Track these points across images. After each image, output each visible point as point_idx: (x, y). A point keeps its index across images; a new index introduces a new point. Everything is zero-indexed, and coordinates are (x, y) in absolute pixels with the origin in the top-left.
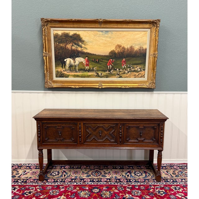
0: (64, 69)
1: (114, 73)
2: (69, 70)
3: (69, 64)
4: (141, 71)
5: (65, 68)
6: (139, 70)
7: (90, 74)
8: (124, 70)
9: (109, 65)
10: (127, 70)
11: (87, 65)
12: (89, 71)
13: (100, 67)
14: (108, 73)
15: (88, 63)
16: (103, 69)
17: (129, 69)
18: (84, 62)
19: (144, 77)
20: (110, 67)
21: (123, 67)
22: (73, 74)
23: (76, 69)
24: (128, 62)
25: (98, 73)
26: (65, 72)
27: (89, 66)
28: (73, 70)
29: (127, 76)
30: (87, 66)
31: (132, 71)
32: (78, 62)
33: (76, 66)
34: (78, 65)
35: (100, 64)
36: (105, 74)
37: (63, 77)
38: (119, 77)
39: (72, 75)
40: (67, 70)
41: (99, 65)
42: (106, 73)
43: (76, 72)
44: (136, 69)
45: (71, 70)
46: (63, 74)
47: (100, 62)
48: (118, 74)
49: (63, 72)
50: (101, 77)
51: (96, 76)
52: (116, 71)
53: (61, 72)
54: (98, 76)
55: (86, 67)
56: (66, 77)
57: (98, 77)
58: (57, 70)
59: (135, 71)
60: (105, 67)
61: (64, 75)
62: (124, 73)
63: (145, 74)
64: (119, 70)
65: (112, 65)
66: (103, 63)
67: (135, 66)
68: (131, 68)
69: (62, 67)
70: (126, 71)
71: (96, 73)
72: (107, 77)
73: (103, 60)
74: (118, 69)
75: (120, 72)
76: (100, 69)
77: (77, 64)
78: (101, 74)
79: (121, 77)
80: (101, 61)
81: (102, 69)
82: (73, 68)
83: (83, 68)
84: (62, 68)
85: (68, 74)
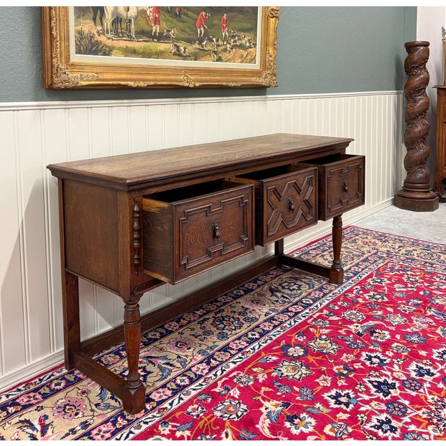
0: (99, 28)
1: (208, 48)
2: (111, 31)
3: (113, 13)
4: (250, 47)
5: (102, 24)
6: (248, 44)
7: (162, 46)
8: (225, 43)
9: (200, 28)
10: (230, 44)
11: (156, 21)
12: (160, 38)
13: (183, 30)
14: (198, 46)
15: (157, 16)
16: (189, 35)
17: (232, 41)
18: (148, 12)
19: (255, 63)
20: (201, 32)
21: (224, 34)
22: (123, 44)
23: (130, 32)
24: (232, 24)
25: (178, 47)
26: (103, 39)
27: (159, 25)
28: (122, 33)
29: (230, 57)
30: (155, 24)
31: (237, 45)
32: (136, 11)
33: (130, 21)
34: (136, 19)
35: (183, 22)
36: (192, 51)
37: (95, 53)
38: (217, 60)
39: (119, 49)
40: (108, 33)
41: (180, 25)
42: (194, 46)
43: (130, 39)
44: (244, 42)
45: (117, 34)
46: (98, 43)
47: (182, 16)
48: (215, 53)
49: (97, 38)
50: (185, 58)
51: (175, 54)
52: (211, 44)
53: (92, 37)
54: (178, 54)
55: (154, 28)
56: (104, 54)
57: (177, 57)
58: (79, 28)
59: (241, 47)
60: (192, 30)
61: (100, 47)
62: (225, 50)
63: (255, 56)
64: (217, 41)
65: (204, 28)
66: (188, 19)
67: (242, 34)
68: (237, 38)
69: (94, 20)
70: (228, 46)
71: (176, 45)
72: (196, 57)
73: (189, 12)
74: (214, 39)
75: (218, 46)
76: (182, 36)
77: (133, 14)
78: (185, 48)
79: (219, 59)
80: (185, 14)
81: (186, 36)
82: (124, 26)
83: (146, 28)
84: (93, 24)
85: (109, 43)
